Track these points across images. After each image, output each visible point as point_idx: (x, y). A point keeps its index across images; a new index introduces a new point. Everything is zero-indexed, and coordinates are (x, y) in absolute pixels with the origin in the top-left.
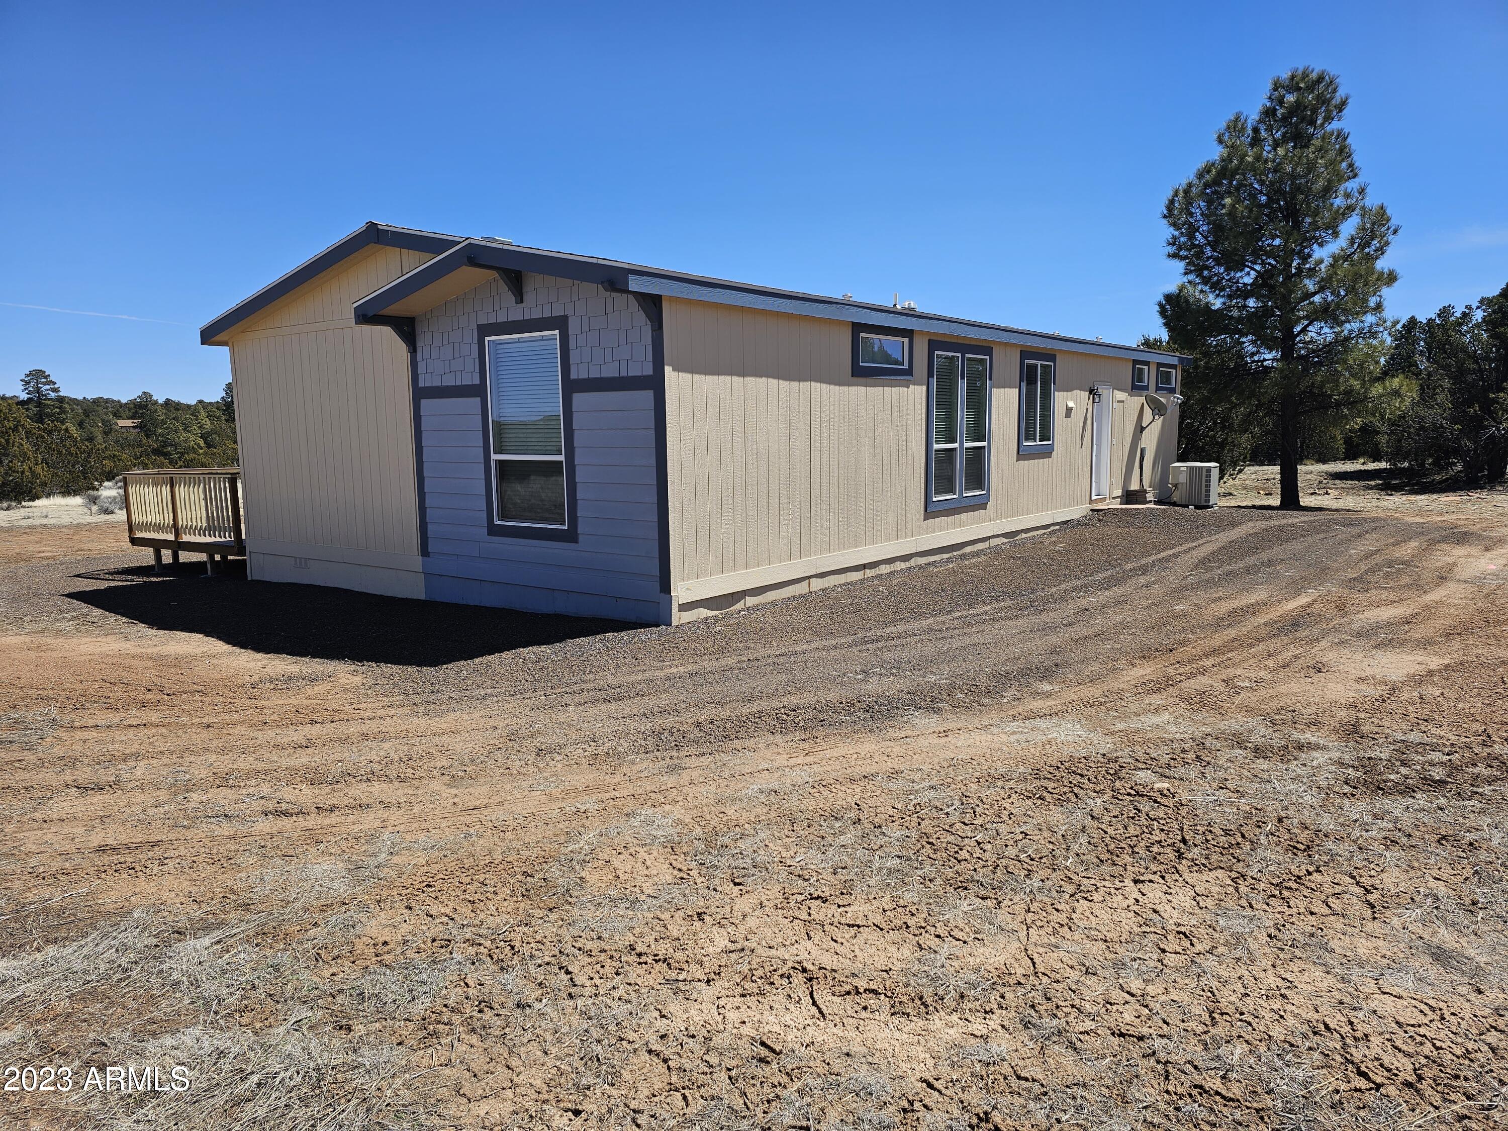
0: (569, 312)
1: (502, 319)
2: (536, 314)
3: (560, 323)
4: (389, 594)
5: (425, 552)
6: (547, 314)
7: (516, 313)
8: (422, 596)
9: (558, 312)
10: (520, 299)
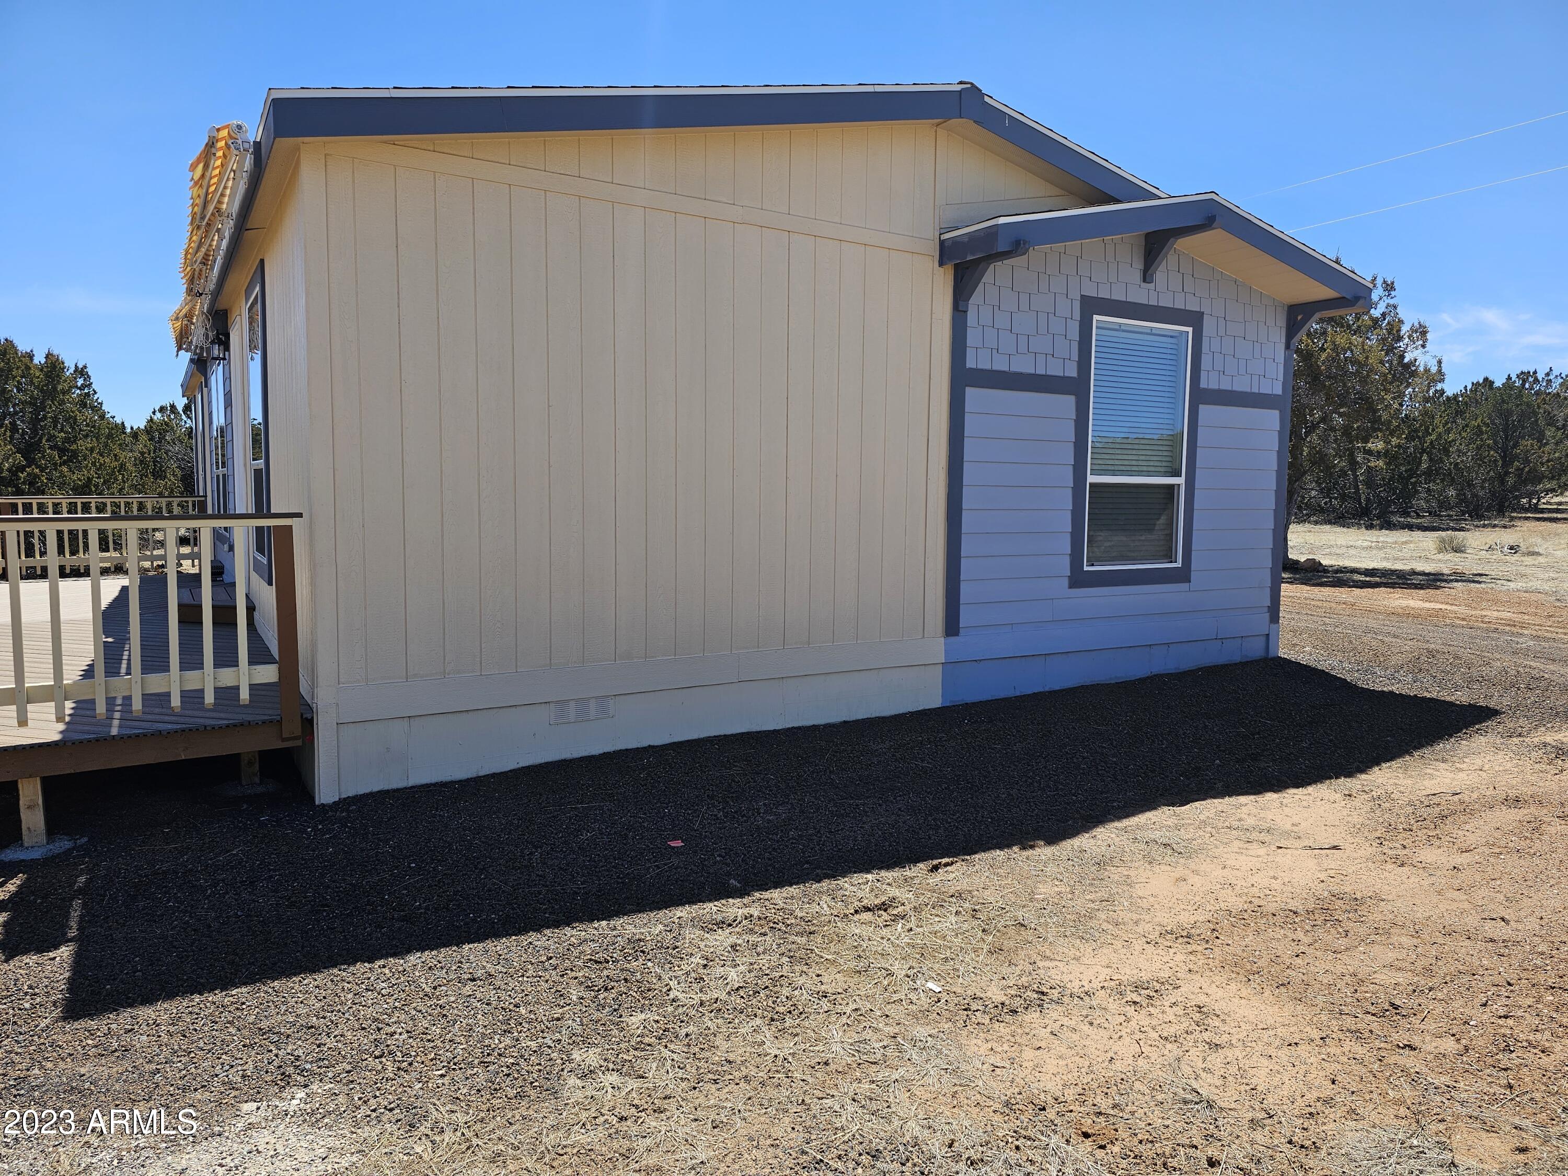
0: (1205, 309)
1: (1118, 296)
2: (1166, 302)
3: (1195, 319)
4: (861, 716)
5: (952, 627)
6: (1179, 305)
7: (1140, 294)
8: (934, 700)
9: (1193, 306)
10: (1147, 276)
